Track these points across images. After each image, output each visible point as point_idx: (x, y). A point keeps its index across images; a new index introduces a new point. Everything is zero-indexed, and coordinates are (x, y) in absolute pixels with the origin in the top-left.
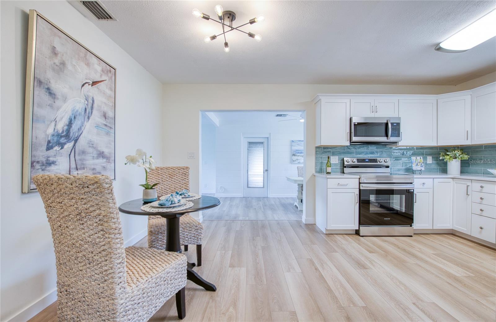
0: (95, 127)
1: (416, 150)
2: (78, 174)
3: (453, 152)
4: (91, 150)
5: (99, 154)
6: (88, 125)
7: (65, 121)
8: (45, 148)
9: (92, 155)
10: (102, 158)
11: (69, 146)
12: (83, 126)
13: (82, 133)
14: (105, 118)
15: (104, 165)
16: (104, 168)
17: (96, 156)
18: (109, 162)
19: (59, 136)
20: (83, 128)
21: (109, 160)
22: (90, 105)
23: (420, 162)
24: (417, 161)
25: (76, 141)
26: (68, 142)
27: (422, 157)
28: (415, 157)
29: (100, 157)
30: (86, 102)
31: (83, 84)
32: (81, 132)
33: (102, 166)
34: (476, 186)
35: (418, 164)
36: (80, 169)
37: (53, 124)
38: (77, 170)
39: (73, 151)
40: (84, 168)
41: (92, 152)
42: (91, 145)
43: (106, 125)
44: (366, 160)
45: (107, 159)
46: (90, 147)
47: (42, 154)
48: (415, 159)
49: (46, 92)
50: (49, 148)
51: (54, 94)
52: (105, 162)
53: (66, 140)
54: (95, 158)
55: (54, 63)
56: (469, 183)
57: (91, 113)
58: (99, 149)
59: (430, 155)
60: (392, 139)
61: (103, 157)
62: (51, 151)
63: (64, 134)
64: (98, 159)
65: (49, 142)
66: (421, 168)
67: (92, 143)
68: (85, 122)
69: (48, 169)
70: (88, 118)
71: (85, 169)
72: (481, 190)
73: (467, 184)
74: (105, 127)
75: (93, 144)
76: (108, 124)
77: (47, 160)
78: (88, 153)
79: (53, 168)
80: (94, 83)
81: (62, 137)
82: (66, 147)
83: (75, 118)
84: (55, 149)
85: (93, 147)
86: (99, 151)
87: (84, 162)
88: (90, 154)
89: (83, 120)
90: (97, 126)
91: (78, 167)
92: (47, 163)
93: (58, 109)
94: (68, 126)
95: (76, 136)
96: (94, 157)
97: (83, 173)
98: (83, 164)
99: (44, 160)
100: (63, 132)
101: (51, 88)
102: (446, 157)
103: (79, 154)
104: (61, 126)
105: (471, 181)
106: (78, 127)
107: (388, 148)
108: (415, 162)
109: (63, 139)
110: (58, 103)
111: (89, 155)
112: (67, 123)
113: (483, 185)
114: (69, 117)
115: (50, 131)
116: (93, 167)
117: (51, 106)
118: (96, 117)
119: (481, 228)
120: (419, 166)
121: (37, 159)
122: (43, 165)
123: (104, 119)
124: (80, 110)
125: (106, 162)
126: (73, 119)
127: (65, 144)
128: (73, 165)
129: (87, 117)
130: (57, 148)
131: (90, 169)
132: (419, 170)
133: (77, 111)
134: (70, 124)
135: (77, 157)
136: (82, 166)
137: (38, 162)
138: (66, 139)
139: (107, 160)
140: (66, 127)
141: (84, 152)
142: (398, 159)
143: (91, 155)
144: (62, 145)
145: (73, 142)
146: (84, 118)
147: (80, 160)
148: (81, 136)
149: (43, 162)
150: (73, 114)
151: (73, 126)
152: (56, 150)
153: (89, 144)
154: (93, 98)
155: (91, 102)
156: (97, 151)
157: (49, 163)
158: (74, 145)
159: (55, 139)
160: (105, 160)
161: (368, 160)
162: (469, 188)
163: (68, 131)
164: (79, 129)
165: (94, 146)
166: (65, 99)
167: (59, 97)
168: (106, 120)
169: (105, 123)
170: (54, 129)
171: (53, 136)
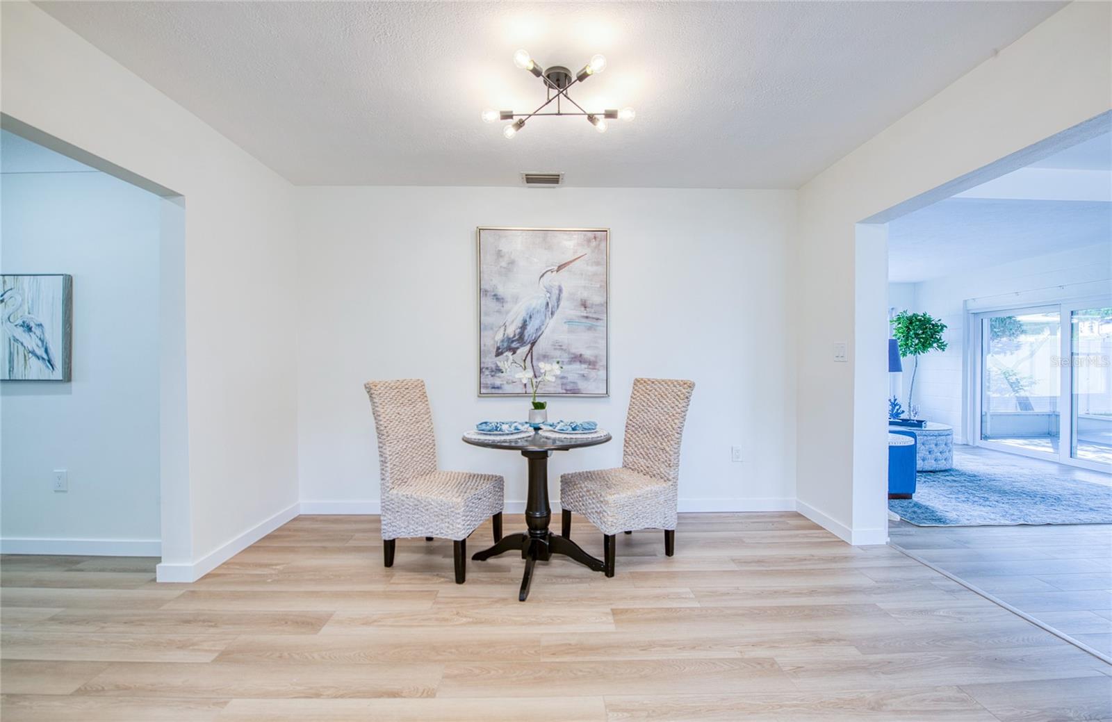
0: (565, 322)
4: (557, 353)
5: (572, 358)
6: (551, 323)
7: (519, 323)
9: (561, 360)
10: (578, 363)
11: (523, 350)
12: (543, 325)
13: (542, 334)
14: (585, 307)
15: (582, 372)
16: (584, 376)
17: (566, 360)
18: (595, 369)
19: (510, 340)
20: (543, 328)
21: (595, 366)
22: (554, 298)
25: (533, 344)
26: (521, 346)
29: (575, 361)
30: (548, 295)
31: (541, 274)
33: (579, 374)
37: (503, 329)
39: (530, 354)
41: (560, 356)
42: (559, 347)
43: (587, 317)
45: (589, 364)
46: (555, 349)
47: (490, 361)
49: (493, 299)
50: (499, 353)
51: (502, 299)
52: (586, 369)
53: (518, 345)
54: (565, 363)
55: (501, 267)
57: (556, 307)
58: (573, 351)
61: (581, 362)
62: (499, 357)
63: (517, 337)
64: (571, 364)
65: (498, 348)
67: (560, 344)
68: (548, 319)
69: (497, 375)
70: (552, 314)
74: (584, 320)
75: (561, 346)
76: (590, 315)
77: (497, 367)
78: (553, 358)
79: (502, 374)
80: (560, 268)
81: (513, 342)
82: (519, 351)
83: (531, 317)
84: (505, 354)
85: (562, 349)
86: (574, 354)
88: (557, 358)
89: (543, 318)
90: (569, 322)
92: (497, 370)
93: (507, 313)
94: (521, 328)
95: (533, 338)
96: (563, 362)
99: (494, 366)
100: (515, 335)
101: (499, 294)
103: (539, 359)
104: (512, 330)
106: (536, 327)
109: (515, 343)
110: (507, 306)
112: (520, 325)
114: (522, 319)
115: (499, 337)
116: (562, 374)
117: (499, 312)
118: (568, 309)
121: (486, 366)
122: (492, 371)
123: (583, 309)
124: (538, 307)
125: (588, 368)
126: (528, 320)
127: (518, 348)
129: (550, 313)
130: (508, 354)
131: (557, 377)
133: (534, 309)
134: (524, 326)
137: (487, 368)
138: (519, 343)
139: (590, 367)
140: (519, 330)
141: (545, 356)
143: (559, 359)
144: (514, 351)
145: (529, 345)
146: (546, 315)
148: (541, 337)
149: (492, 368)
150: (527, 314)
151: (528, 328)
152: (506, 356)
153: (555, 345)
154: (560, 286)
155: (557, 292)
156: (569, 354)
157: (499, 370)
158: (531, 349)
159: (505, 344)
160: (585, 366)
163: (521, 335)
164: (538, 330)
165: (563, 347)
166: (516, 299)
167: (509, 300)
168: (587, 309)
169: (585, 315)
170: (504, 334)
171: (503, 341)
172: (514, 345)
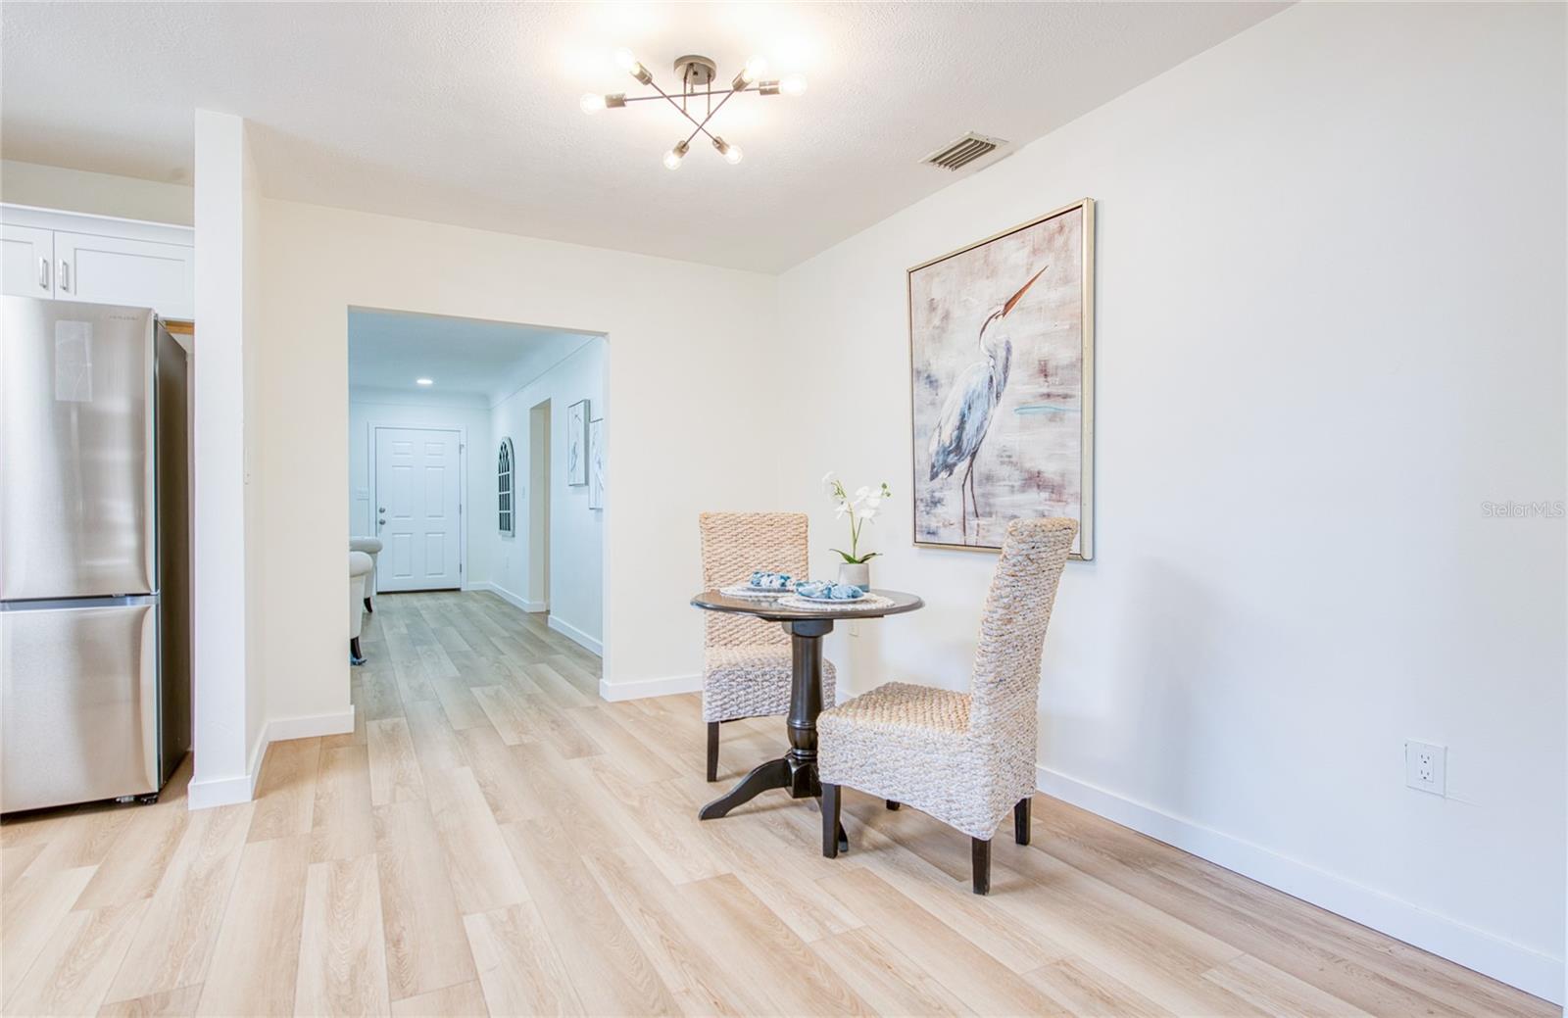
0: (1016, 410)
2: (978, 525)
4: (1004, 471)
5: (1026, 480)
6: (997, 413)
7: (955, 421)
8: (929, 476)
9: (1011, 484)
10: (1035, 489)
11: (962, 468)
12: (986, 419)
13: (984, 436)
14: (1046, 376)
15: (1040, 508)
16: (1043, 516)
17: (1017, 484)
18: (1062, 501)
19: (946, 452)
20: (986, 425)
21: (1060, 494)
22: (1000, 366)
25: (974, 455)
26: (959, 460)
29: (1030, 486)
30: (992, 362)
31: (982, 325)
32: (982, 435)
33: (1036, 511)
36: (982, 515)
37: (937, 434)
38: (977, 516)
39: (969, 477)
40: (990, 514)
41: (1009, 476)
42: (1007, 459)
43: (1048, 395)
45: (1052, 492)
46: (1002, 463)
47: (925, 487)
49: (927, 383)
50: (934, 476)
51: (937, 381)
52: (1046, 500)
53: (956, 459)
54: (1016, 489)
55: (934, 327)
57: (1002, 383)
58: (1028, 465)
61: (1039, 486)
62: (935, 481)
63: (954, 445)
64: (1023, 492)
65: (933, 466)
67: (1008, 453)
68: (992, 407)
69: (933, 511)
70: (997, 397)
71: (994, 516)
74: (1045, 402)
75: (1010, 457)
76: (1053, 390)
77: (932, 497)
78: (999, 480)
79: (939, 510)
80: (1008, 305)
81: (949, 453)
82: (956, 470)
83: (970, 408)
84: (940, 476)
85: (1012, 462)
86: (1028, 471)
87: (991, 501)
88: (1004, 480)
89: (986, 406)
90: (1022, 408)
91: (979, 511)
92: (932, 502)
94: (958, 429)
95: (973, 445)
96: (1013, 487)
97: (989, 525)
98: (988, 505)
100: (951, 443)
101: (932, 373)
103: (980, 483)
104: (948, 434)
106: (977, 426)
109: (952, 456)
110: (942, 392)
111: (1002, 483)
112: (958, 424)
114: (959, 411)
115: (934, 447)
116: (1011, 512)
117: (933, 404)
118: (1021, 385)
121: (920, 496)
122: (927, 506)
123: (1043, 379)
124: (979, 388)
125: (1050, 500)
126: (966, 412)
127: (955, 465)
128: (970, 508)
129: (994, 395)
130: (943, 475)
131: (1004, 517)
133: (974, 392)
134: (961, 427)
135: (977, 490)
136: (988, 510)
137: (922, 500)
138: (956, 455)
139: (1054, 496)
140: (956, 433)
141: (989, 478)
143: (1007, 483)
144: (950, 468)
145: (969, 458)
146: (989, 400)
147: (983, 495)
148: (983, 443)
149: (927, 500)
150: (966, 403)
151: (967, 427)
152: (942, 479)
153: (1002, 457)
154: (1008, 342)
155: (1004, 354)
156: (1021, 472)
157: (936, 503)
158: (971, 465)
159: (941, 459)
160: (1045, 495)
163: (959, 439)
164: (979, 430)
165: (1011, 459)
166: (952, 378)
167: (943, 382)
168: (1049, 379)
169: (1045, 390)
170: (939, 443)
171: (938, 453)
172: (952, 459)
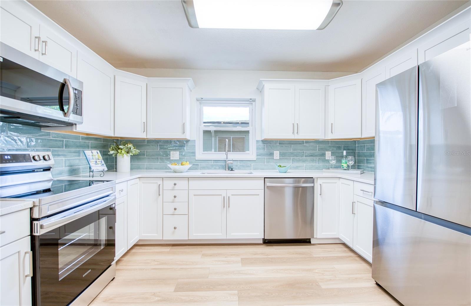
1: (81, 141)
3: (126, 145)
23: (99, 159)
24: (94, 157)
27: (98, 151)
28: (90, 151)
34: (168, 184)
35: (98, 162)
44: (6, 157)
48: (91, 154)
56: (160, 182)
59: (95, 147)
60: (72, 118)
66: (103, 168)
72: (174, 188)
73: (157, 183)
102: (119, 151)
105: (162, 179)
107: (43, 133)
108: (93, 159)
113: (176, 182)
119: (175, 228)
120: (100, 165)
132: (101, 170)
142: (60, 153)
161: (9, 157)
162: (161, 186)
